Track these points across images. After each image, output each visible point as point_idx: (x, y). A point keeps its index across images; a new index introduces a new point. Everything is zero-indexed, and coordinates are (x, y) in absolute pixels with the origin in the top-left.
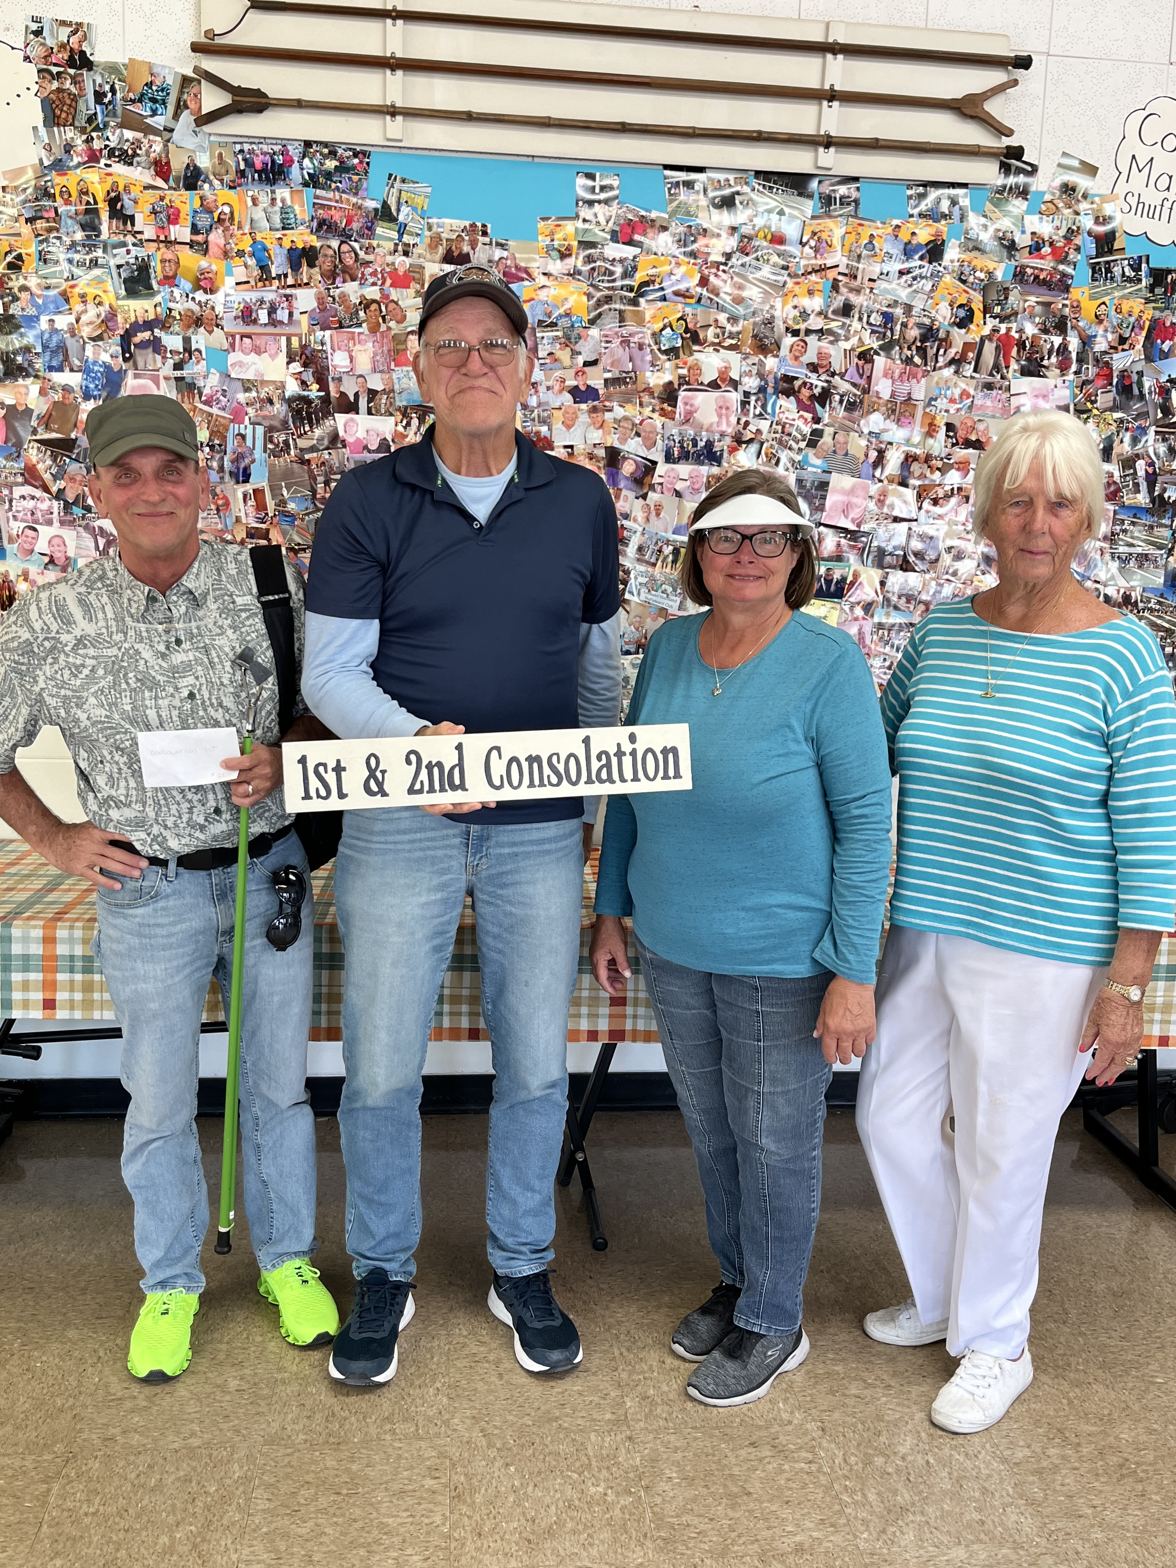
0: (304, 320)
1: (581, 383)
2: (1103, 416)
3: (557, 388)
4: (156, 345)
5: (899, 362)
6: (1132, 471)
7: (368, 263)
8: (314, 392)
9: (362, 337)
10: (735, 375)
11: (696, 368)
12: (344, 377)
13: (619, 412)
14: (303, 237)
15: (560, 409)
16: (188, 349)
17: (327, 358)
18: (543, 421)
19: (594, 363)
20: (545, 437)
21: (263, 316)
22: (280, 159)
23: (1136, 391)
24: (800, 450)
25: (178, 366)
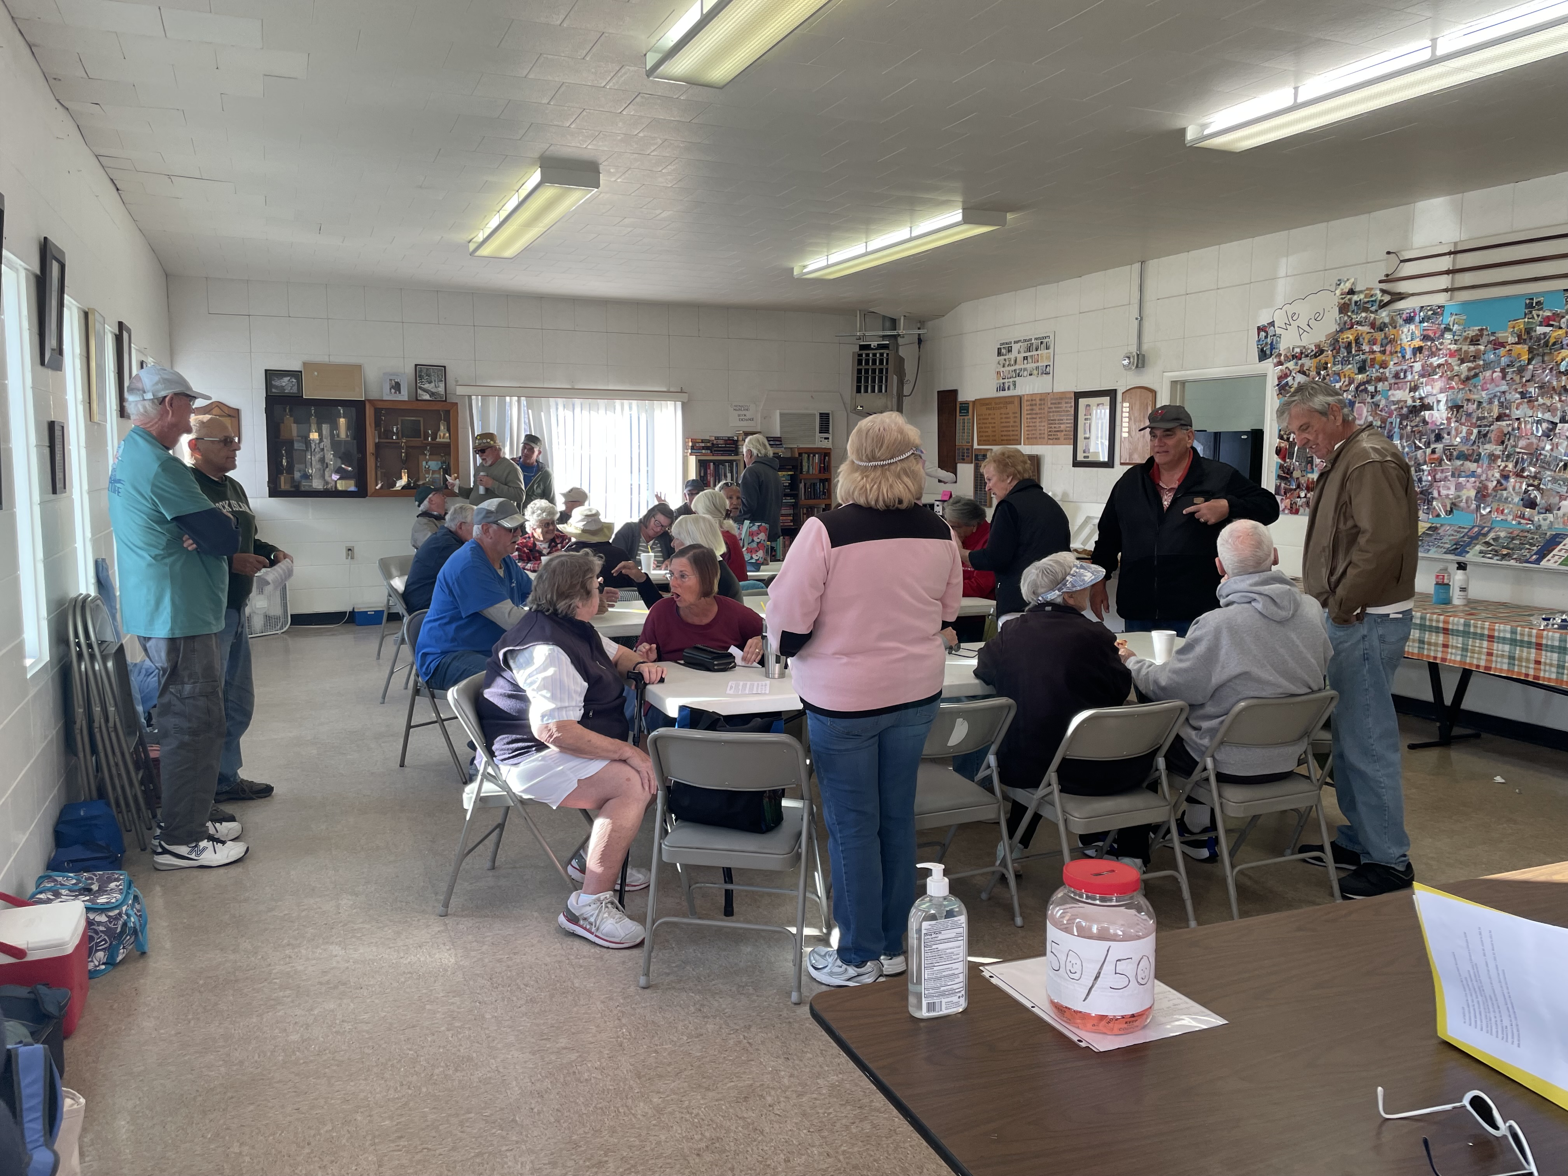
0: (1416, 375)
1: (1524, 390)
7: (1440, 350)
8: (1418, 403)
9: (1437, 379)
14: (1417, 343)
15: (1514, 402)
16: (1376, 391)
18: (1508, 407)
19: (1530, 380)
20: (1508, 415)
21: (1402, 375)
22: (1412, 314)
25: (1372, 397)
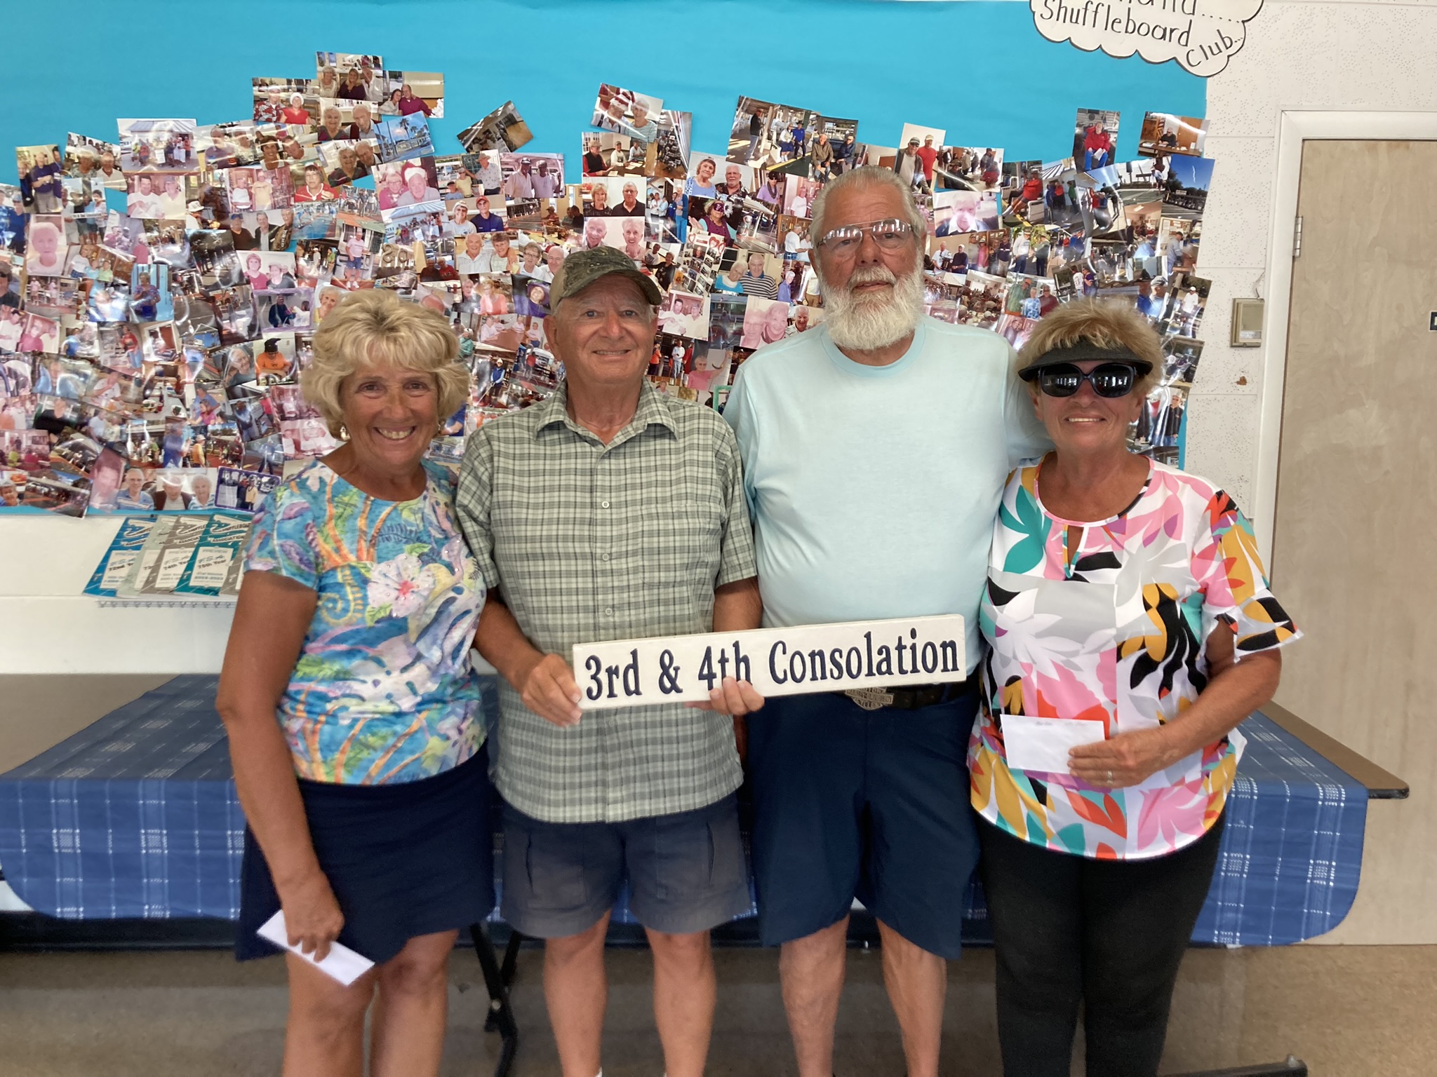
0: (202, 157)
1: (484, 211)
2: (1034, 228)
3: (459, 217)
4: (56, 189)
5: (812, 180)
6: (1069, 284)
8: (215, 232)
9: (261, 174)
10: (641, 198)
11: (600, 193)
12: (245, 215)
13: (524, 239)
15: (463, 238)
16: (87, 192)
17: (226, 196)
18: (448, 249)
19: (496, 192)
20: (449, 267)
23: (1068, 202)
24: (714, 273)
25: (79, 209)
